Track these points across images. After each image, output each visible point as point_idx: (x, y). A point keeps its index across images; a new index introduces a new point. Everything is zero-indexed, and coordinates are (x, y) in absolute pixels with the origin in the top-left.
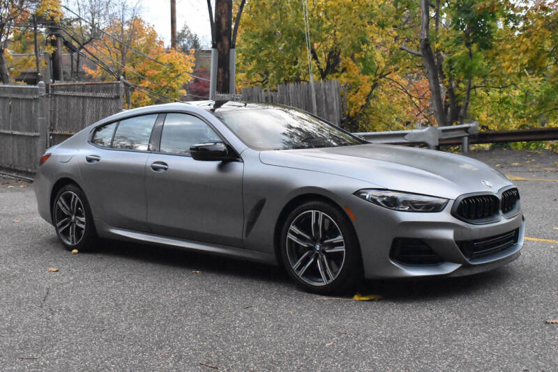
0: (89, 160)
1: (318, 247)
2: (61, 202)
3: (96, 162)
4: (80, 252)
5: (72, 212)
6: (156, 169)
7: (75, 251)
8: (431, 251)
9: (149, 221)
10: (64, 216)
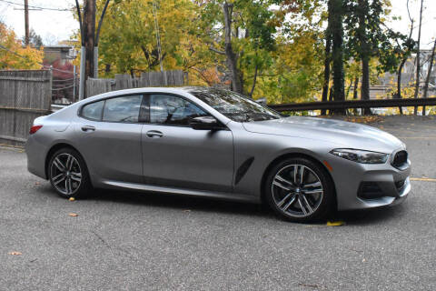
0: (85, 130)
1: (298, 190)
2: (56, 162)
3: (91, 131)
4: (76, 199)
5: (67, 169)
6: (151, 136)
7: (72, 199)
8: (380, 190)
9: (145, 175)
10: (59, 172)
